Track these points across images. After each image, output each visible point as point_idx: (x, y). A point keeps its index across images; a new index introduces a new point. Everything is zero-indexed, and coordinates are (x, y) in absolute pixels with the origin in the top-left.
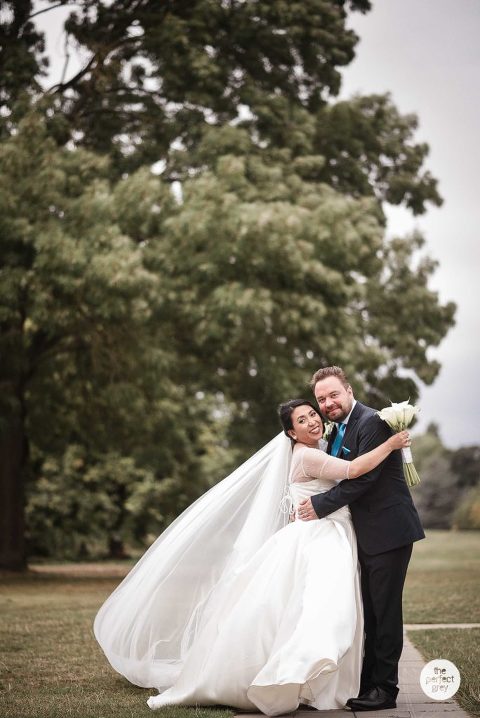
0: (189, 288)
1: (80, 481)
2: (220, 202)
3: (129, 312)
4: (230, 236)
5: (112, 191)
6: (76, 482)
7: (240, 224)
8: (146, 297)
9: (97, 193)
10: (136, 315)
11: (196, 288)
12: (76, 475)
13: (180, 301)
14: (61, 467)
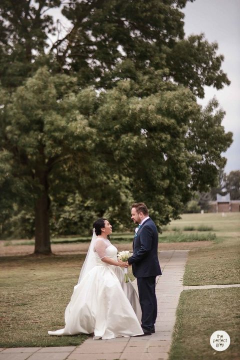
0: (110, 136)
1: (83, 206)
2: (120, 99)
3: (85, 146)
4: (125, 114)
5: (76, 97)
6: (81, 207)
7: (129, 109)
8: (92, 139)
9: (70, 97)
10: (88, 147)
11: (113, 136)
12: (82, 204)
13: (107, 141)
14: (74, 201)
